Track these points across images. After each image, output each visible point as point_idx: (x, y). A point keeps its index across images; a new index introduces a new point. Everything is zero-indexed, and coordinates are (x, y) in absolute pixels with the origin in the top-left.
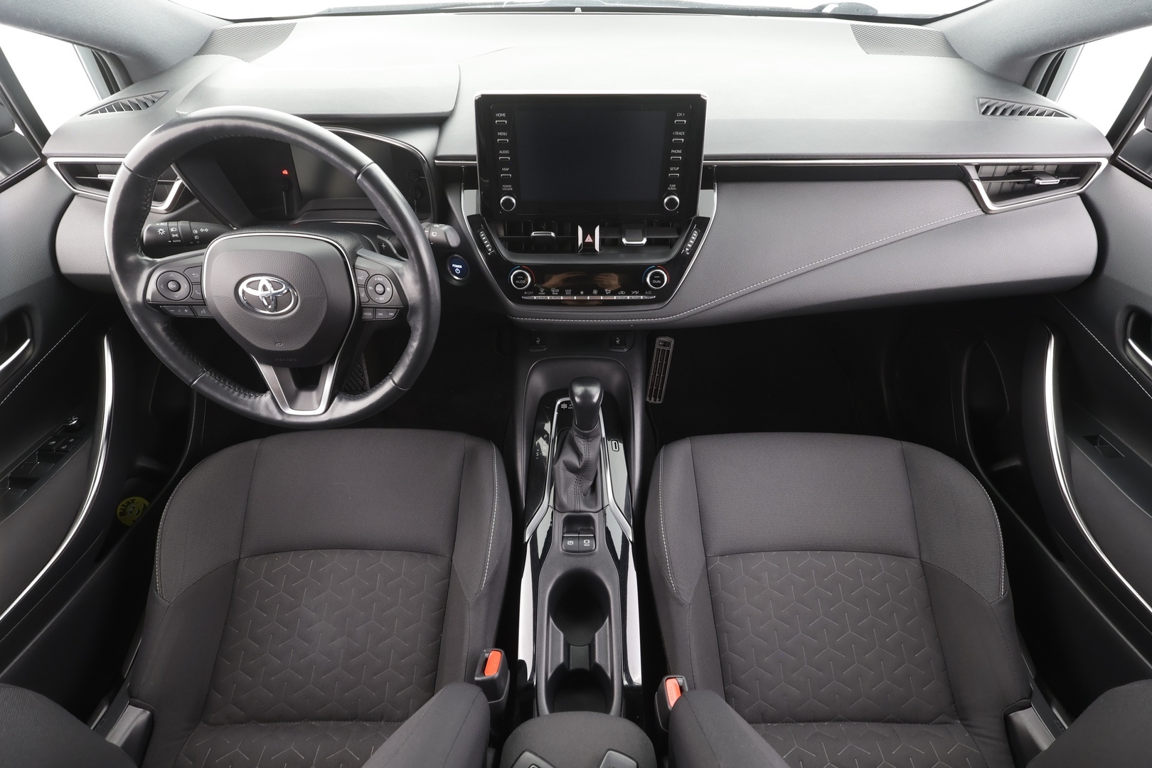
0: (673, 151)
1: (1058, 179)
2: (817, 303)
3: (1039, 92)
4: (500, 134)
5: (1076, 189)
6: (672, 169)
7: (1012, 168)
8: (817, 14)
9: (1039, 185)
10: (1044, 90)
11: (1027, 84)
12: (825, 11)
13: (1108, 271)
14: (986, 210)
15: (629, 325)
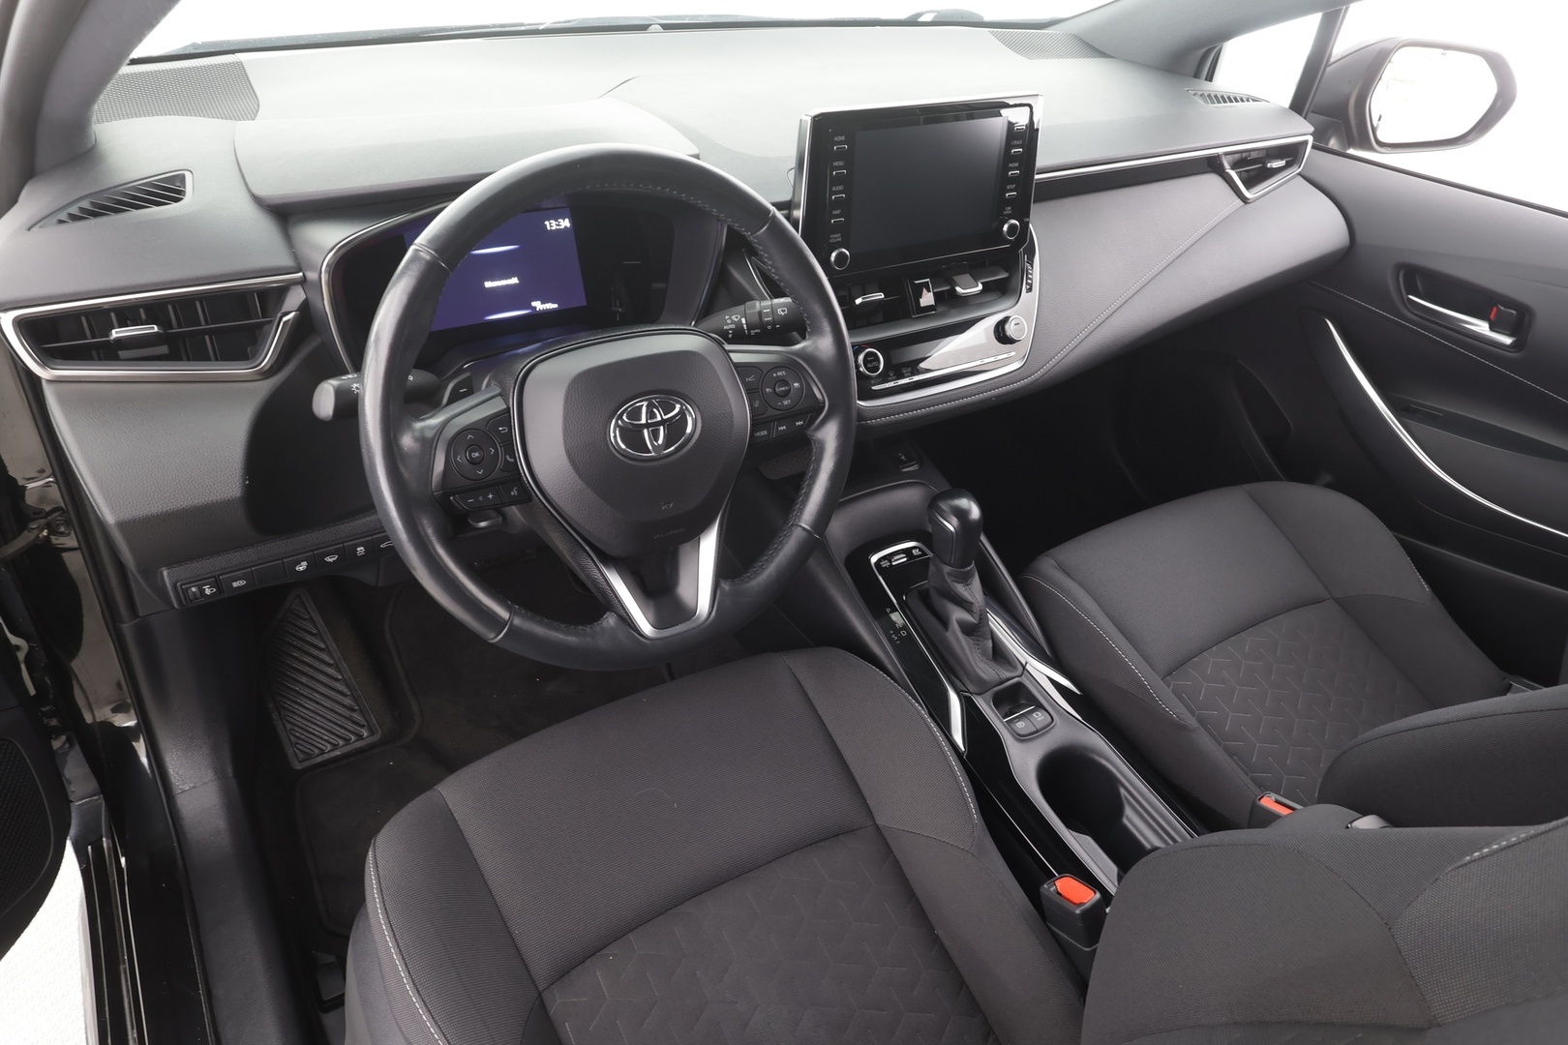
0: (1010, 165)
1: (1282, 159)
2: (1149, 329)
3: (1206, 80)
4: (836, 164)
5: (1296, 170)
6: (1008, 188)
7: (1237, 156)
8: (912, 22)
9: (1272, 169)
10: (1210, 78)
11: (1197, 75)
12: (921, 19)
13: (1359, 238)
14: (1245, 200)
15: (989, 399)
